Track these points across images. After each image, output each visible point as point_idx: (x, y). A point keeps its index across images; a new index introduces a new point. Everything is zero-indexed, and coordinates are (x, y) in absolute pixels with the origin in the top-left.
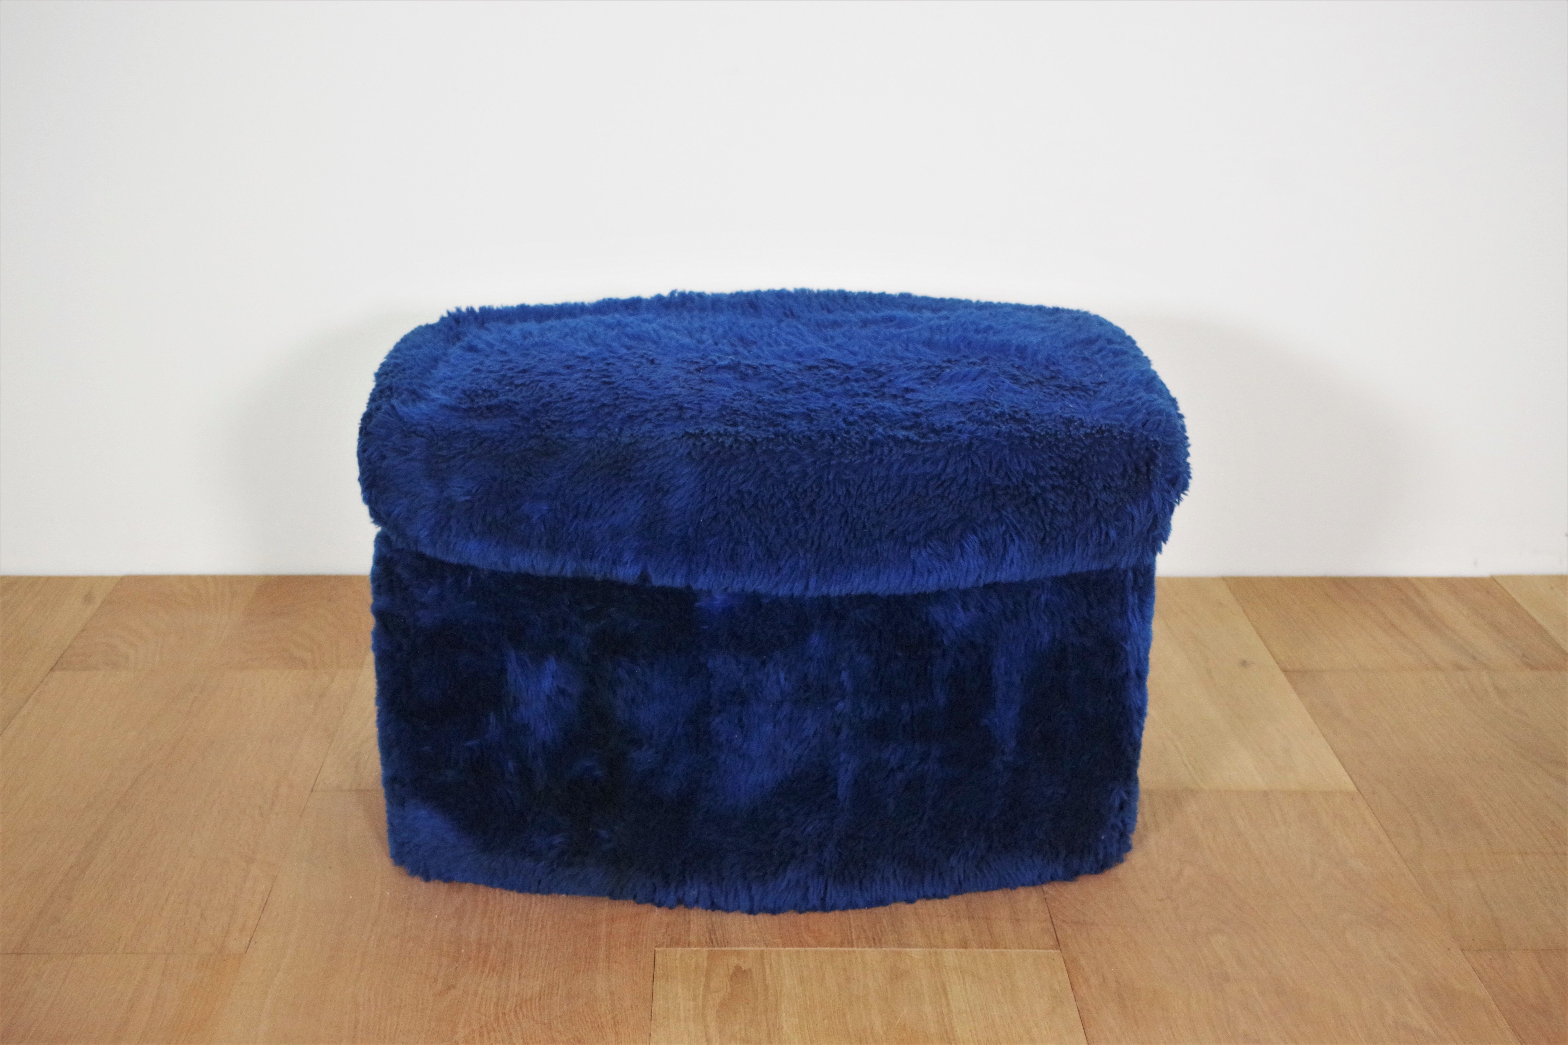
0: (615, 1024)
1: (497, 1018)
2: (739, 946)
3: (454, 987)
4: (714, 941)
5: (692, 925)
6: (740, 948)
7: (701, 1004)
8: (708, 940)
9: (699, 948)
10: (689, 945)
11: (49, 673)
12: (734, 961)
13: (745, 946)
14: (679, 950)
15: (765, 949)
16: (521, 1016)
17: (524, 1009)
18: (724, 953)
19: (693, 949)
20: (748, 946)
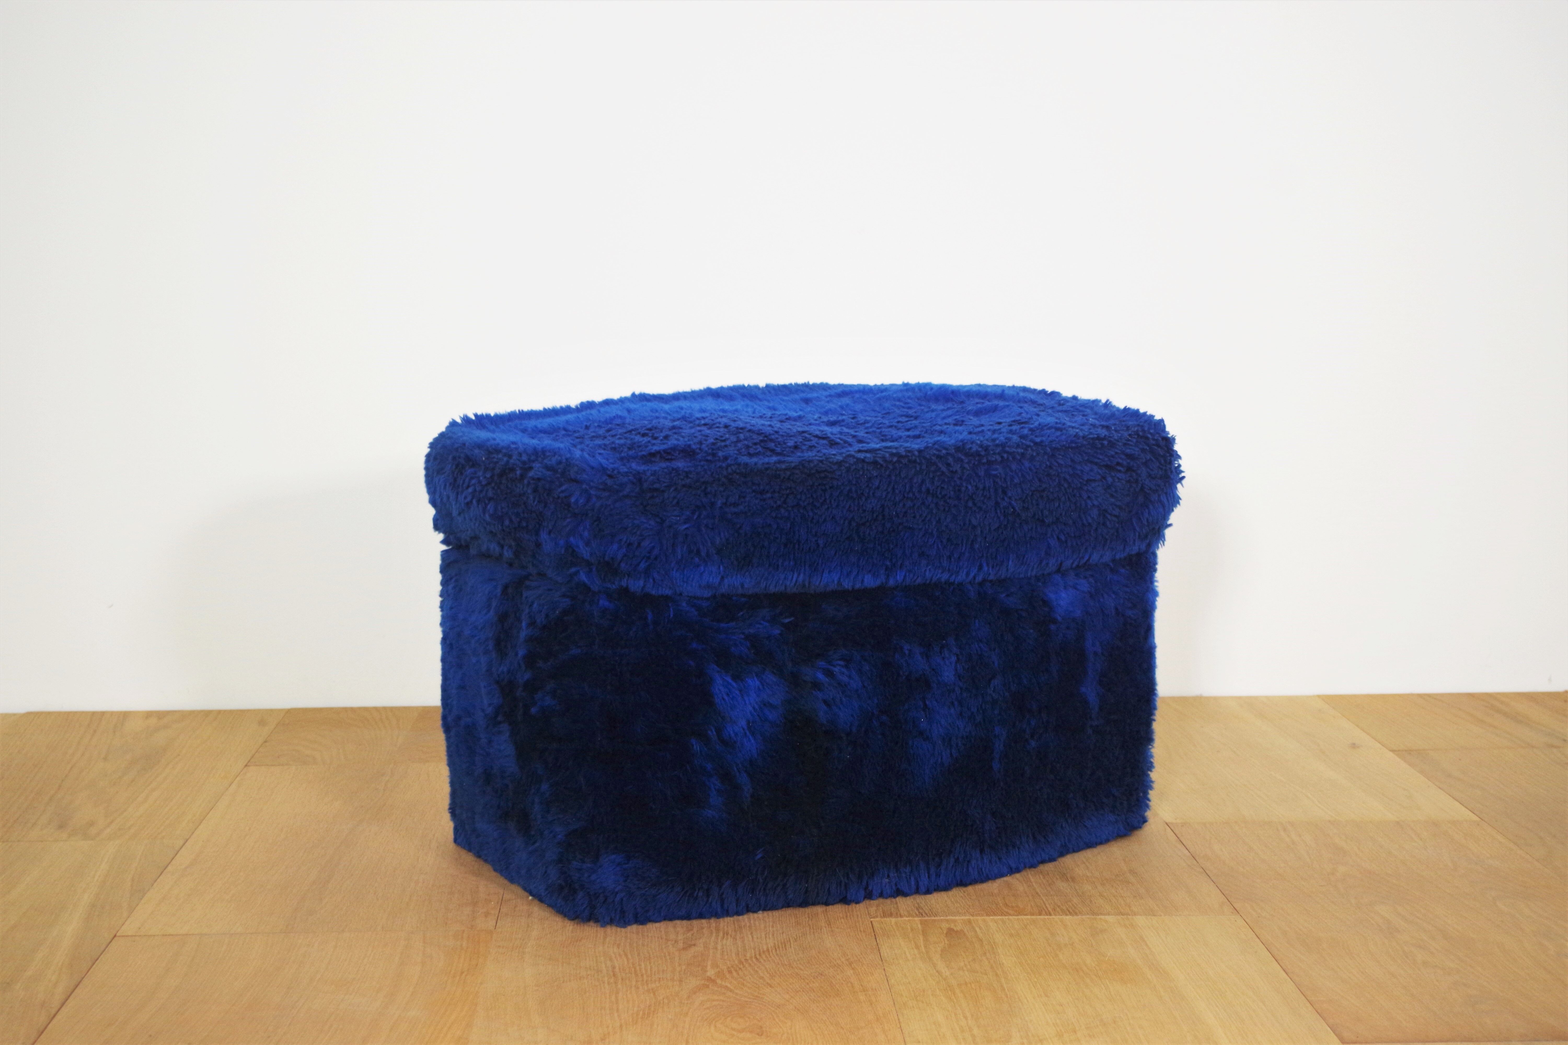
0: (850, 964)
1: (741, 962)
2: (947, 916)
3: (694, 945)
4: (924, 914)
5: (899, 905)
6: (948, 918)
7: (924, 951)
8: (917, 913)
9: (911, 918)
10: (901, 916)
11: (244, 768)
12: (945, 926)
13: (952, 916)
14: (893, 920)
15: (972, 918)
16: (762, 961)
17: (764, 956)
18: (934, 921)
19: (905, 918)
20: (955, 916)
